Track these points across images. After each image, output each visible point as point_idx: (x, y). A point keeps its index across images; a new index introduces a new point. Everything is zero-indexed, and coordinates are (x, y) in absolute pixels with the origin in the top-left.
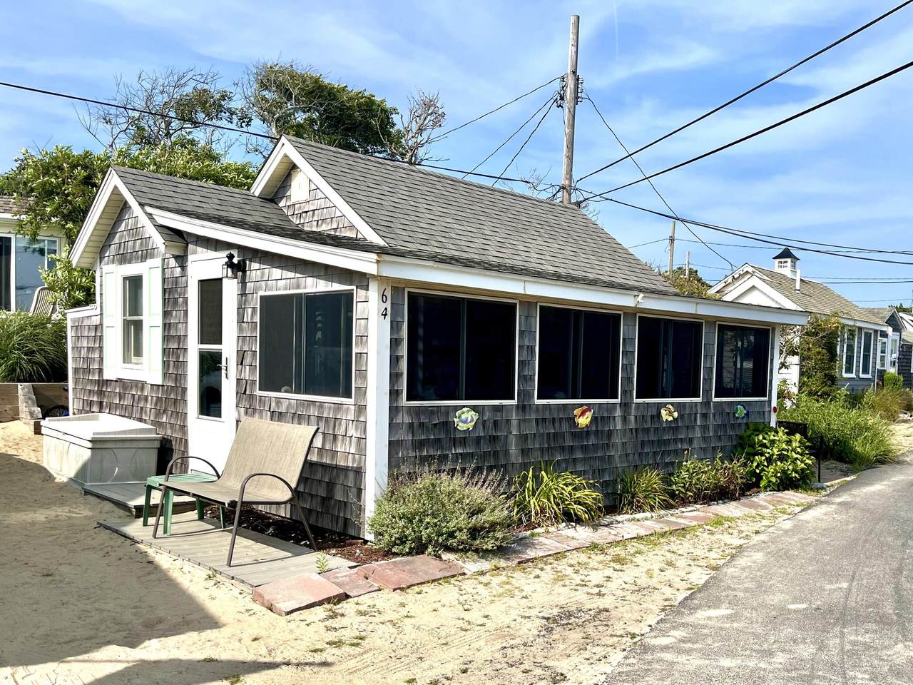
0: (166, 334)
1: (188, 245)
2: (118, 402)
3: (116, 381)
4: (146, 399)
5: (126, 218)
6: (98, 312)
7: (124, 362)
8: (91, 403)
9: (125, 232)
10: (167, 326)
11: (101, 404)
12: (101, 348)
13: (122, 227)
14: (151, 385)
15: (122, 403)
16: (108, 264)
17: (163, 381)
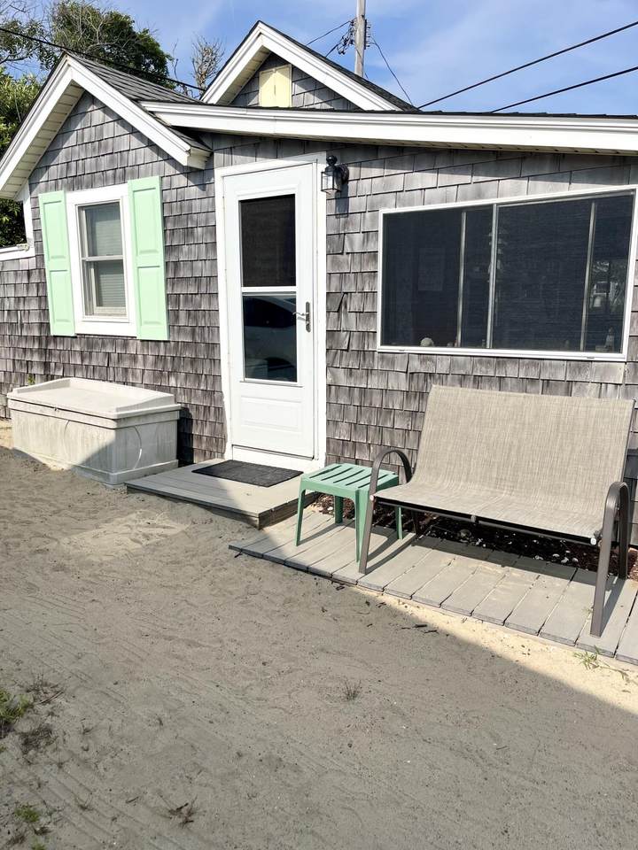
0: (171, 275)
1: (212, 154)
2: (79, 362)
3: (76, 337)
4: (134, 358)
5: (78, 127)
6: (32, 252)
7: (86, 314)
8: (29, 364)
9: (77, 148)
10: (171, 265)
11: (46, 365)
12: (43, 299)
13: (72, 140)
14: (142, 341)
15: (86, 363)
16: (46, 191)
17: (169, 336)
